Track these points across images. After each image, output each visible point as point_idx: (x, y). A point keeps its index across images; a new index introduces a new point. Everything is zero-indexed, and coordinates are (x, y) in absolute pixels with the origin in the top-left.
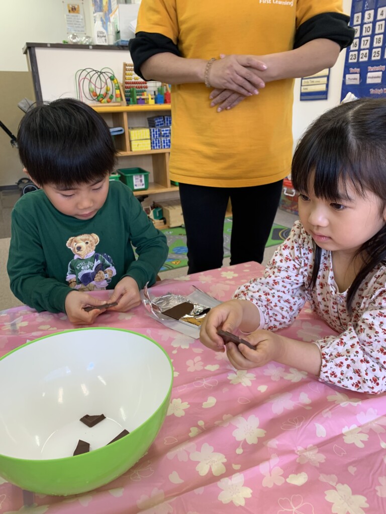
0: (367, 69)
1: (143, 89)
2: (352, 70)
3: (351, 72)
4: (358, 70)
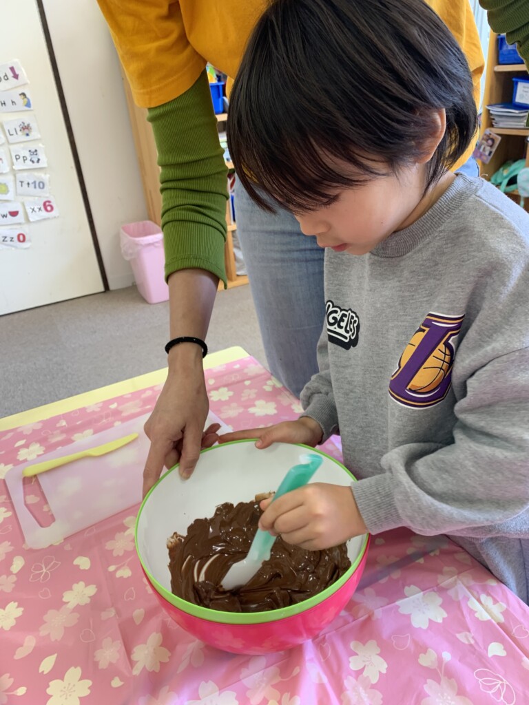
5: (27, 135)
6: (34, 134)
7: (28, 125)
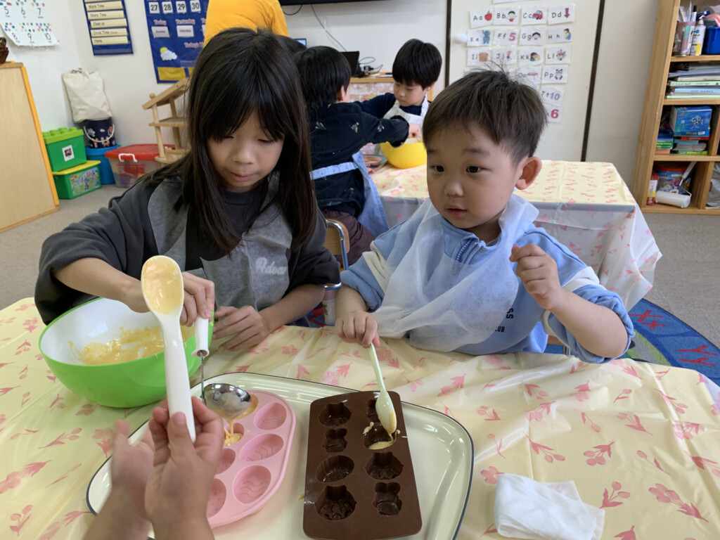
0: (175, 23)
2: (156, 21)
3: (156, 24)
4: (164, 22)
5: (561, 59)
6: (566, 60)
7: (564, 52)
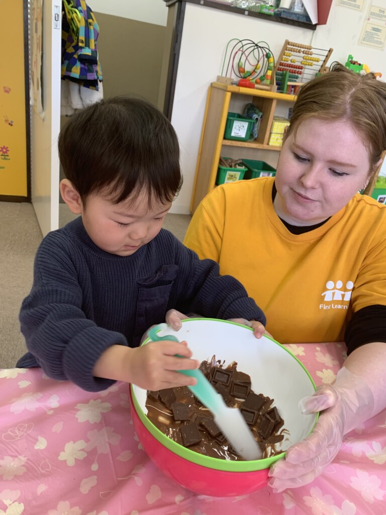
1: (296, 74)
